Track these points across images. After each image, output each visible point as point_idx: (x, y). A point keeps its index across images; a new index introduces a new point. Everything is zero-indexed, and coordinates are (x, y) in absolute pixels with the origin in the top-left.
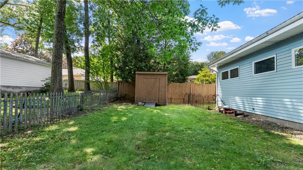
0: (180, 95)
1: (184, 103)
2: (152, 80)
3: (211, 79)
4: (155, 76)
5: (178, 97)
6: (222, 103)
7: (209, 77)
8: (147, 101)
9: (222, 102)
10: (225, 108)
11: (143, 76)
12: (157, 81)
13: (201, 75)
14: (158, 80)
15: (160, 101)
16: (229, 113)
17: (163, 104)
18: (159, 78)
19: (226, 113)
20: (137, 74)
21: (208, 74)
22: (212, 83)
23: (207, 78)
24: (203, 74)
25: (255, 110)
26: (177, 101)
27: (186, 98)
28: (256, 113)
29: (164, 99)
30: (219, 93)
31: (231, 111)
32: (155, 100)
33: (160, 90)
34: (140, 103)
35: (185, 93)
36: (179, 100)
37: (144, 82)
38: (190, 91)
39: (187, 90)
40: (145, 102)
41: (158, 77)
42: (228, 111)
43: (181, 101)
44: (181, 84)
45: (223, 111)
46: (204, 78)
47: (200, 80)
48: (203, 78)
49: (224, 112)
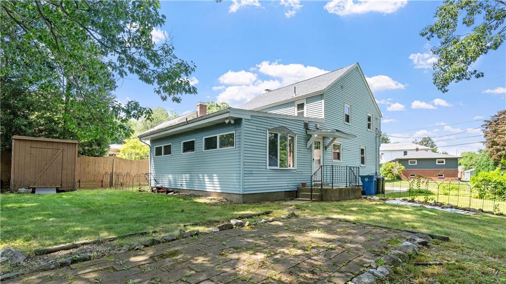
0: (95, 175)
1: (102, 187)
2: (49, 151)
4: (55, 146)
5: (93, 179)
6: (155, 182)
8: (38, 185)
10: (157, 187)
11: (28, 144)
12: (58, 153)
14: (60, 151)
15: (63, 185)
16: (162, 192)
17: (70, 189)
18: (61, 149)
19: (158, 192)
20: (15, 139)
22: (144, 158)
24: (132, 145)
25: (183, 186)
26: (90, 185)
27: (107, 180)
29: (72, 181)
30: (152, 171)
31: (164, 189)
32: (54, 184)
33: (64, 167)
34: (23, 190)
35: (104, 172)
36: (94, 183)
37: (31, 154)
38: (112, 169)
39: (107, 168)
40: (33, 187)
41: (61, 147)
42: (160, 190)
43: (97, 185)
44: (98, 158)
45: (155, 190)
46: (133, 151)
47: (126, 154)
48: (131, 150)
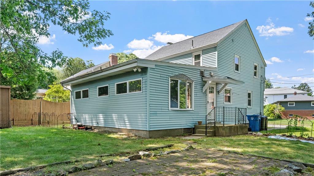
0: (26, 115)
1: (32, 124)
3: (65, 96)
5: (24, 118)
6: (76, 121)
7: (63, 94)
9: (76, 119)
10: (78, 125)
13: (53, 90)
16: (82, 129)
17: (5, 126)
19: (79, 129)
21: (61, 89)
22: (66, 100)
23: (61, 95)
24: (55, 90)
25: (99, 124)
26: (22, 123)
27: (36, 119)
28: (99, 126)
29: (7, 119)
30: (73, 112)
31: (83, 127)
35: (33, 112)
36: (26, 122)
38: (40, 110)
39: (35, 109)
42: (80, 128)
43: (28, 123)
44: (28, 101)
45: (76, 127)
47: (51, 97)
48: (55, 94)
49: (77, 129)
